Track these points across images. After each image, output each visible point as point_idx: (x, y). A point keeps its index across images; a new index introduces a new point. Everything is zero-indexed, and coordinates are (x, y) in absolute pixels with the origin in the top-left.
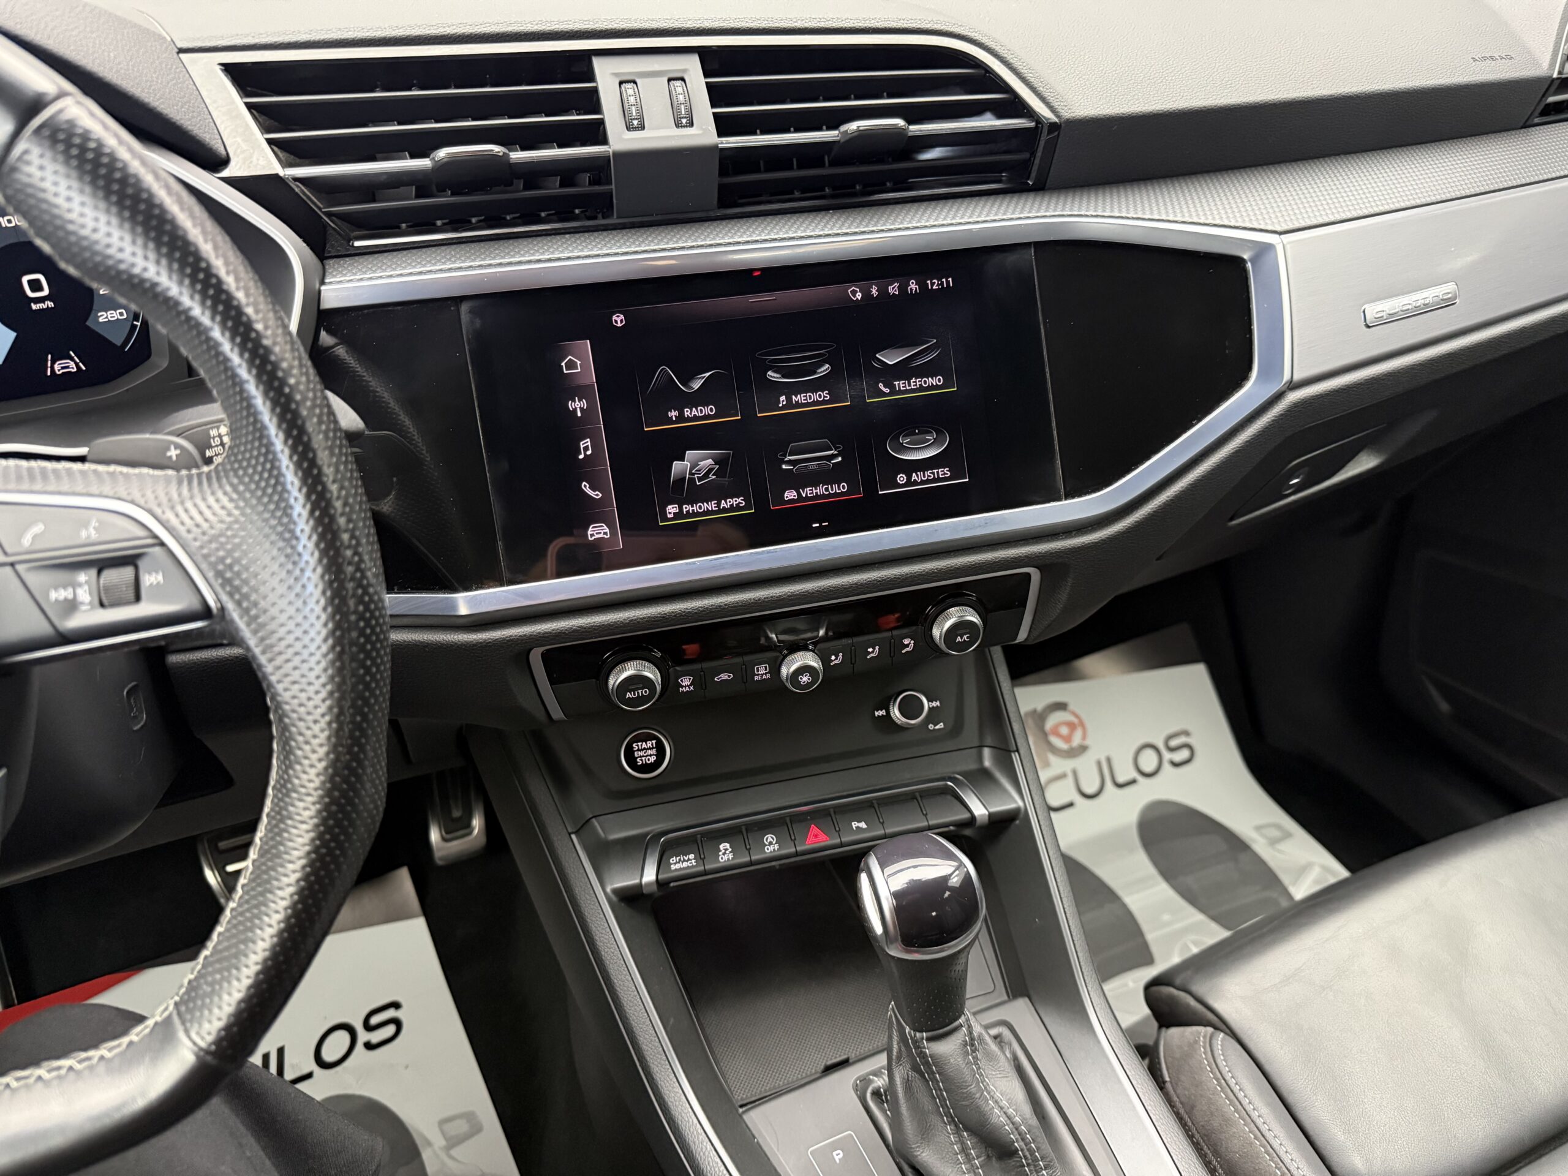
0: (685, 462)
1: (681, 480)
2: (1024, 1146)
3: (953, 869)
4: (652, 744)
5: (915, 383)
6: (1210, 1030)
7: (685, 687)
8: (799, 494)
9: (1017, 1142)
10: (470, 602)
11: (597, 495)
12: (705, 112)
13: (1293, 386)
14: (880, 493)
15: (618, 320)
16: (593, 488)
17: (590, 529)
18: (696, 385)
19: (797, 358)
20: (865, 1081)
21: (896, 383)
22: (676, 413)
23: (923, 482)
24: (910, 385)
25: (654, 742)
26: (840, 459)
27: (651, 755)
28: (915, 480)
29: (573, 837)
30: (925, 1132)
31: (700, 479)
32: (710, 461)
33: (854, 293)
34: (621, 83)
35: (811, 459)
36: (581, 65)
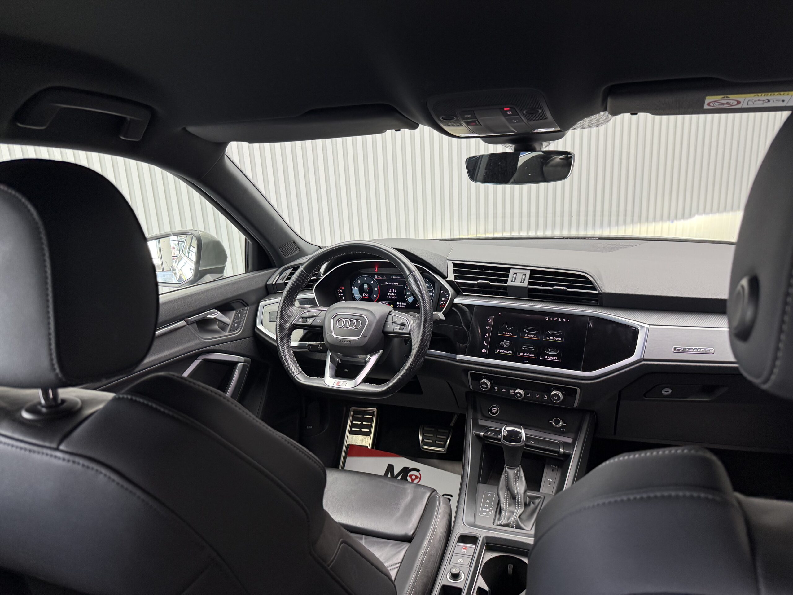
0: (504, 342)
1: (502, 345)
5: (555, 338)
7: (496, 390)
8: (523, 354)
10: (459, 357)
12: (527, 281)
13: (644, 360)
15: (500, 314)
16: (486, 343)
17: (482, 350)
18: (510, 329)
21: (551, 338)
22: (505, 333)
23: (550, 359)
25: (497, 409)
26: (534, 350)
27: (495, 411)
31: (505, 346)
32: (508, 343)
33: (547, 318)
34: (514, 274)
35: (528, 348)
36: (508, 270)
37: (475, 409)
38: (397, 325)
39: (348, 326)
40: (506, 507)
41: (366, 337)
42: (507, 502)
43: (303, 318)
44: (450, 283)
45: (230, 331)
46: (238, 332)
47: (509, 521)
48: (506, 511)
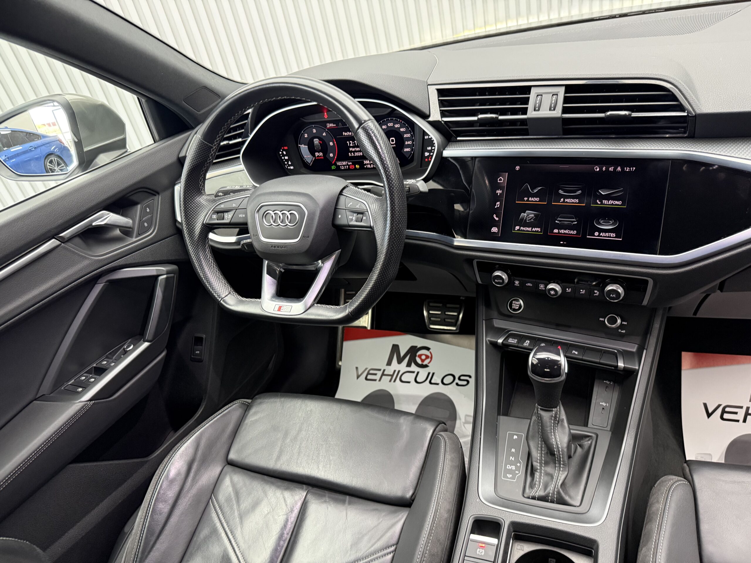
0: (525, 214)
1: (522, 219)
4: (518, 303)
5: (611, 202)
7: (517, 284)
8: (559, 231)
11: (497, 219)
12: (560, 106)
15: (518, 168)
16: (497, 217)
17: (493, 228)
18: (535, 191)
19: (569, 188)
21: (604, 201)
22: (527, 199)
23: (604, 237)
24: (608, 203)
26: (576, 223)
27: (517, 306)
28: (601, 235)
29: (484, 321)
31: (528, 220)
32: (533, 215)
33: (596, 168)
34: (538, 96)
35: (566, 221)
36: (527, 90)
37: (488, 305)
38: (352, 213)
39: (279, 222)
40: (541, 466)
41: (308, 237)
42: (541, 458)
43: (218, 212)
44: (435, 125)
45: (139, 235)
46: (151, 234)
47: (546, 492)
48: (541, 472)
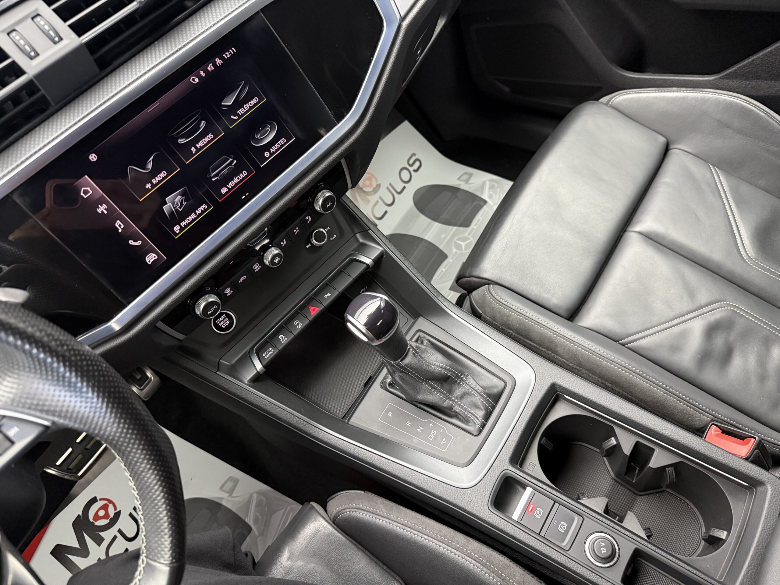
0: (168, 204)
1: (172, 214)
2: (451, 373)
3: (380, 301)
4: (224, 317)
5: (247, 106)
6: (487, 286)
7: (229, 293)
8: (228, 188)
9: (448, 373)
10: (116, 322)
11: (139, 243)
12: (63, 27)
13: (403, 19)
14: (262, 166)
15: (93, 157)
16: (135, 241)
17: (147, 259)
18: (150, 166)
19: (187, 127)
20: (383, 383)
21: (238, 112)
22: (150, 184)
23: (277, 151)
24: (245, 109)
25: (224, 315)
26: (235, 161)
27: (226, 321)
28: (273, 152)
29: (218, 373)
30: (417, 390)
31: (180, 208)
32: (179, 197)
33: (193, 80)
35: (223, 169)
40: (450, 398)
42: (443, 394)
47: (481, 407)
48: (456, 403)
